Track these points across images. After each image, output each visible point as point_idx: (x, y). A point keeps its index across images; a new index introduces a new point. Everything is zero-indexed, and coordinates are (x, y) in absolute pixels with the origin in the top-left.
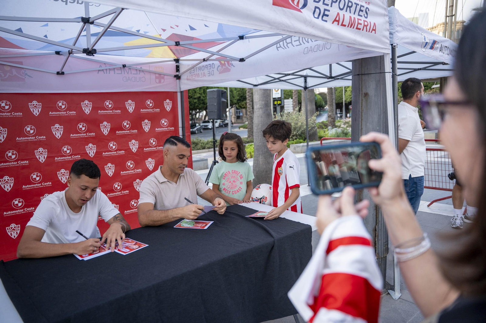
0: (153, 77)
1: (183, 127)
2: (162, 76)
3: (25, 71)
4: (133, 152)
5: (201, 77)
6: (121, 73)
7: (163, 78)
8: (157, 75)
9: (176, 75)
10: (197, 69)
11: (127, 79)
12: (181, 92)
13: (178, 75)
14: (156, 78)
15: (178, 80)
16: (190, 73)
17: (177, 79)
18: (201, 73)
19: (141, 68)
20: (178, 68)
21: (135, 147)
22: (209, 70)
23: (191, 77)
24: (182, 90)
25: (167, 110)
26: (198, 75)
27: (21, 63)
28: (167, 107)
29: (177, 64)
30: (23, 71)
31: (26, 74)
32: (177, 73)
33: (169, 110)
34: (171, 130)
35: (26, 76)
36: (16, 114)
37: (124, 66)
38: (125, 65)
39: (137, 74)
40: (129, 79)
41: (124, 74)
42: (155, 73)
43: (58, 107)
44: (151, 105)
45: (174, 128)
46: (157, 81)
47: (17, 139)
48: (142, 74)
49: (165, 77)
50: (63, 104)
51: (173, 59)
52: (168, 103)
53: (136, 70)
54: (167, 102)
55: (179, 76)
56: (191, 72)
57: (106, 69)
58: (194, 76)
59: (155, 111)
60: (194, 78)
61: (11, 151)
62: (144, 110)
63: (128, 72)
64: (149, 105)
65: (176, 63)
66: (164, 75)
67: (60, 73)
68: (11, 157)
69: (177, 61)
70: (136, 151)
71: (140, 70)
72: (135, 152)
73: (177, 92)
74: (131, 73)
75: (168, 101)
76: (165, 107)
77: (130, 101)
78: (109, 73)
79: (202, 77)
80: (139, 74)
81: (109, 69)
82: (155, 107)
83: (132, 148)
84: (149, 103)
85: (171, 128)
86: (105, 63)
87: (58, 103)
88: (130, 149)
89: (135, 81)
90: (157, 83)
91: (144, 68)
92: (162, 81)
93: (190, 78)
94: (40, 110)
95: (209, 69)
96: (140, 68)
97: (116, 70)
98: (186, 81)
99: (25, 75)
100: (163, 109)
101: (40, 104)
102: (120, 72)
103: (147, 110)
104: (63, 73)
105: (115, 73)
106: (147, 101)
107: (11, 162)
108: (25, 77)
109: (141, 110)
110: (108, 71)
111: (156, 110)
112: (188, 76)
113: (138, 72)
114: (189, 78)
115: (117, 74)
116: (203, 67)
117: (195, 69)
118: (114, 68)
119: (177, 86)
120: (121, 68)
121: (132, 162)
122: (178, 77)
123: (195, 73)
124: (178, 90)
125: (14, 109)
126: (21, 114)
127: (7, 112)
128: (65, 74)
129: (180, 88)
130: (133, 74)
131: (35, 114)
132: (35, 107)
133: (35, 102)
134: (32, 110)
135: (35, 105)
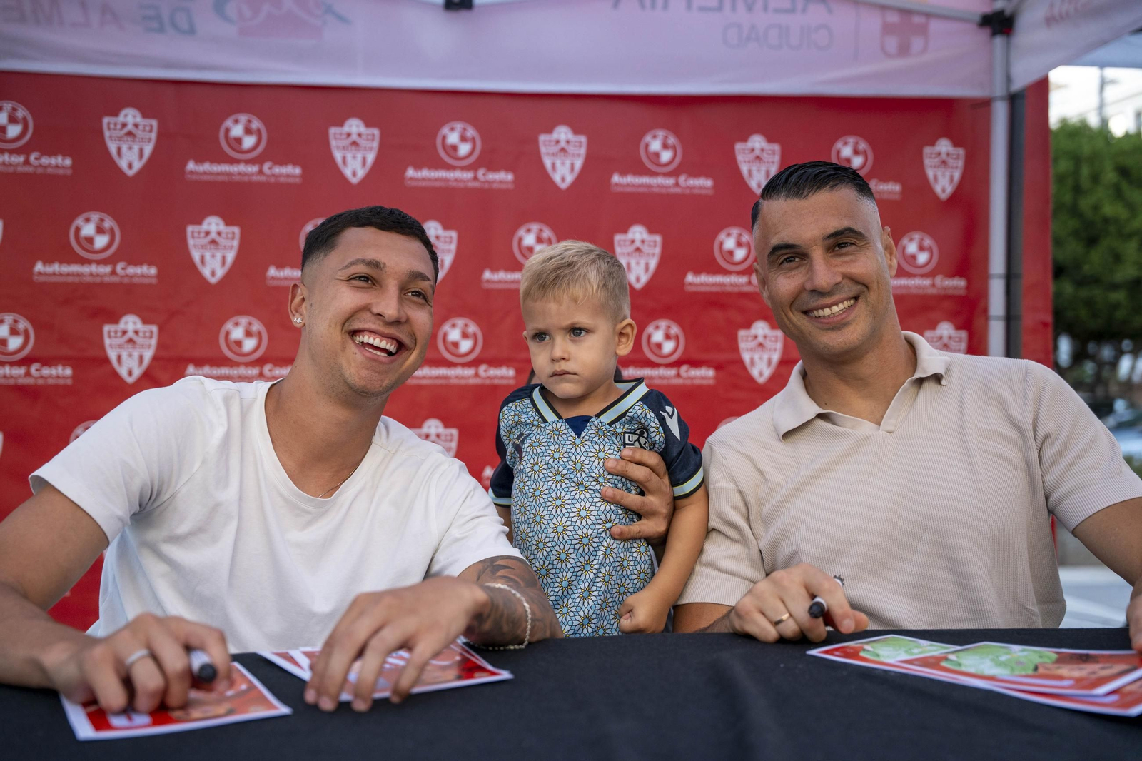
0: (872, 24)
1: (1010, 277)
2: (917, 20)
6: (720, 8)
7: (923, 30)
8: (893, 18)
9: (988, 10)
11: (745, 34)
12: (1014, 99)
13: (1001, 12)
14: (887, 29)
15: (999, 41)
21: (766, 359)
24: (1017, 85)
25: (939, 190)
28: (939, 175)
31: (329, 9)
32: (999, 5)
33: (949, 190)
34: (949, 291)
35: (329, 18)
36: (277, 170)
39: (792, 11)
40: (753, 35)
41: (734, 8)
42: (883, 7)
43: (444, 149)
44: (858, 161)
45: (962, 283)
46: (892, 43)
47: (272, 272)
48: (815, 14)
49: (935, 26)
50: (463, 139)
52: (944, 156)
54: (939, 154)
55: (1008, 12)
61: (244, 320)
63: (749, 2)
64: (849, 160)
66: (928, 15)
67: (456, 1)
72: (761, 380)
74: (765, 8)
75: (944, 145)
76: (930, 174)
77: (757, 141)
80: (804, 10)
82: (877, 172)
83: (753, 359)
84: (847, 152)
85: (947, 282)
89: (780, 47)
90: (889, 55)
92: (917, 43)
93: (1066, 6)
94: (371, 158)
98: (1043, 35)
99: (325, 12)
100: (917, 185)
101: (373, 134)
106: (838, 145)
107: (240, 365)
108: (325, 22)
111: (882, 187)
112: (1052, 6)
113: (800, 3)
114: (1056, 11)
119: (990, 69)
122: (1000, 24)
124: (999, 90)
125: (275, 151)
126: (298, 171)
127: (247, 162)
128: (475, 10)
129: (1008, 79)
130: (777, 11)
131: (348, 172)
132: (354, 143)
133: (354, 126)
134: (338, 156)
135: (354, 137)
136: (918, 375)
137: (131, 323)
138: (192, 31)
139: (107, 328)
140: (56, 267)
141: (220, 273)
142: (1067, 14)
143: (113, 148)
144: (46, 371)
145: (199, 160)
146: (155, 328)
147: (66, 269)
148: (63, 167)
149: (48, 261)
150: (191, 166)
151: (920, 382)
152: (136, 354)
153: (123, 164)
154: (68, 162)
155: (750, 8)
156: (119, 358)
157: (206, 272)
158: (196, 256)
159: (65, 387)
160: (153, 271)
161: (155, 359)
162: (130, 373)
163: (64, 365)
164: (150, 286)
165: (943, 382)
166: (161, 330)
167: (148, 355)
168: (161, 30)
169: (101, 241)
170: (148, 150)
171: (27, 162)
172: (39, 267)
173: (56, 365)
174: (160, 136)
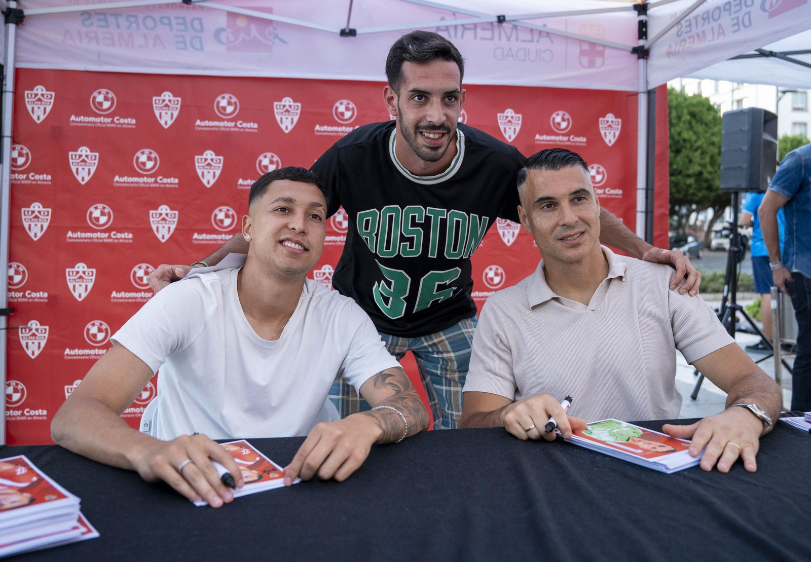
0: (574, 50)
1: (647, 190)
2: (599, 48)
3: (275, 29)
4: (504, 244)
5: (708, 41)
6: (492, 39)
7: (601, 54)
8: (586, 47)
9: (636, 45)
10: (699, 19)
11: (505, 53)
12: (649, 93)
13: (642, 47)
14: (583, 53)
15: (641, 61)
16: (678, 36)
17: (639, 58)
18: (712, 28)
19: (545, 25)
20: (643, 29)
21: (511, 233)
22: (733, 16)
23: (680, 46)
24: (652, 86)
25: (607, 141)
26: (702, 36)
27: (269, 10)
28: (607, 134)
29: (643, 18)
30: (271, 29)
31: (276, 36)
32: (642, 42)
33: (613, 141)
34: (613, 196)
35: (277, 41)
36: (245, 125)
37: (501, 19)
38: (504, 17)
39: (532, 41)
40: (510, 54)
41: (500, 39)
42: (581, 41)
43: (336, 114)
44: (564, 125)
45: (620, 192)
46: (585, 61)
47: (241, 181)
48: (544, 43)
49: (608, 52)
50: (347, 109)
51: (631, 4)
52: (610, 123)
53: (532, 30)
54: (608, 122)
55: (646, 47)
56: (680, 33)
57: (456, 27)
58: (688, 41)
59: (574, 142)
60: (688, 45)
61: (224, 208)
62: (544, 137)
63: (509, 35)
64: (559, 124)
65: (639, 14)
66: (604, 46)
67: (347, 31)
68: (222, 221)
69: (642, 9)
70: (512, 241)
71: (541, 32)
72: (509, 245)
73: (635, 94)
74: (517, 39)
75: (610, 117)
76: (602, 132)
77: (509, 112)
78: (462, 37)
79: (713, 40)
80: (538, 41)
81: (463, 26)
82: (575, 131)
83: (504, 233)
84: (558, 119)
85: (612, 192)
86: (454, 13)
87: (337, 104)
88: (498, 234)
89: (525, 60)
90: (584, 67)
91: (553, 25)
92: (599, 61)
93: (678, 48)
94: (296, 119)
95: (735, 12)
96: (541, 25)
97: (479, 31)
98: (665, 61)
99: (274, 38)
100: (596, 138)
101: (298, 106)
102: (488, 34)
103: (553, 138)
104: (352, 33)
105: (475, 38)
106: (554, 115)
107: (221, 233)
108: (274, 43)
109: (537, 137)
110: (459, 33)
111: (576, 139)
112: (670, 46)
113: (536, 37)
114: (673, 49)
115: (482, 39)
116: (717, 11)
117: (693, 22)
118: (475, 26)
119: (637, 77)
120: (492, 23)
121: (500, 270)
122: (642, 53)
123: (694, 31)
124: (642, 88)
125: (243, 115)
126: (256, 126)
127: (228, 120)
128: (357, 36)
129: (647, 83)
130: (523, 41)
131: (283, 127)
132: (287, 111)
133: (287, 101)
134: (278, 118)
135: (287, 107)
136: (610, 277)
137: (164, 209)
138: (202, 49)
139: (151, 212)
140: (125, 179)
141: (212, 182)
142: (679, 52)
143: (157, 113)
144: (119, 235)
145: (202, 120)
146: (177, 212)
147: (131, 180)
148: (131, 124)
149: (121, 176)
150: (198, 122)
151: (610, 280)
152: (166, 227)
153: (162, 122)
154: (134, 121)
155: (509, 39)
156: (158, 228)
157: (205, 181)
158: (199, 172)
159: (129, 244)
160: (177, 181)
161: (176, 229)
162: (163, 237)
163: (128, 233)
164: (175, 188)
165: (624, 280)
166: (179, 214)
167: (173, 227)
168: (186, 48)
169: (150, 165)
170: (176, 114)
171: (113, 122)
172: (117, 178)
173: (124, 233)
174: (182, 106)
